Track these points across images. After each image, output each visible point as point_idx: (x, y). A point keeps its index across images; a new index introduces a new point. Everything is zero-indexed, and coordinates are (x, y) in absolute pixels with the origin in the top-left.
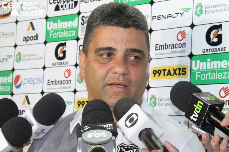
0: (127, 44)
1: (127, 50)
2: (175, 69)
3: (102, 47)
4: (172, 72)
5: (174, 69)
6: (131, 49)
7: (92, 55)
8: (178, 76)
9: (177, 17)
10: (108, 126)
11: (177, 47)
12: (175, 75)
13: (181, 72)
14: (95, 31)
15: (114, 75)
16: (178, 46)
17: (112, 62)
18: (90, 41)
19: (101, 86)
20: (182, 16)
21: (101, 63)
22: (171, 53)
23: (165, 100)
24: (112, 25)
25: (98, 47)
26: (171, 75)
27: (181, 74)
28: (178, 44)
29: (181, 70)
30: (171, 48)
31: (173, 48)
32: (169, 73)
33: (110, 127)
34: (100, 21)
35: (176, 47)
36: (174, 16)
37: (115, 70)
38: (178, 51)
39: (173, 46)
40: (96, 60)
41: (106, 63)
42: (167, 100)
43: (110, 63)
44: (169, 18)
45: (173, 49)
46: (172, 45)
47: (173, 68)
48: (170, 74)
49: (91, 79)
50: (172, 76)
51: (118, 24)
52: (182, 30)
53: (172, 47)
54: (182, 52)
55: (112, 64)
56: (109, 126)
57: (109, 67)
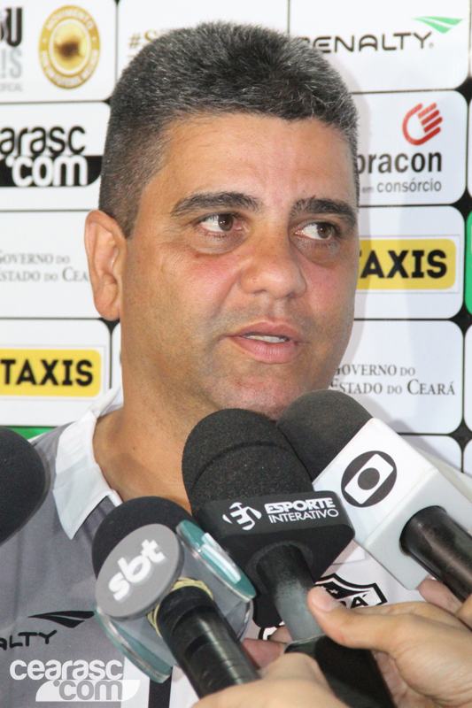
0: (298, 180)
1: (299, 203)
2: (398, 253)
3: (204, 192)
4: (387, 264)
5: (392, 253)
6: (312, 199)
7: (158, 225)
8: (411, 280)
9: (402, 47)
10: (318, 504)
11: (406, 168)
12: (398, 274)
13: (425, 266)
14: (169, 132)
15: (251, 298)
16: (408, 163)
17: (242, 249)
18: (149, 172)
19: (200, 339)
20: (422, 47)
21: (198, 255)
22: (381, 188)
23: (360, 371)
24: (240, 108)
25: (189, 195)
26: (381, 275)
27: (426, 275)
28: (410, 157)
29: (424, 259)
30: (380, 170)
31: (389, 170)
32: (373, 266)
33: (326, 508)
34: (192, 95)
35: (402, 166)
36: (388, 44)
37: (258, 280)
38: (409, 181)
39: (389, 163)
40: (177, 245)
41: (217, 256)
42: (367, 371)
43: (235, 253)
44: (365, 49)
45: (386, 174)
46: (381, 157)
47: (392, 249)
48: (379, 272)
49: (156, 317)
50: (385, 281)
51: (261, 106)
52: (426, 100)
53: (385, 167)
54: (427, 186)
55: (243, 257)
56: (322, 506)
57: (234, 270)
